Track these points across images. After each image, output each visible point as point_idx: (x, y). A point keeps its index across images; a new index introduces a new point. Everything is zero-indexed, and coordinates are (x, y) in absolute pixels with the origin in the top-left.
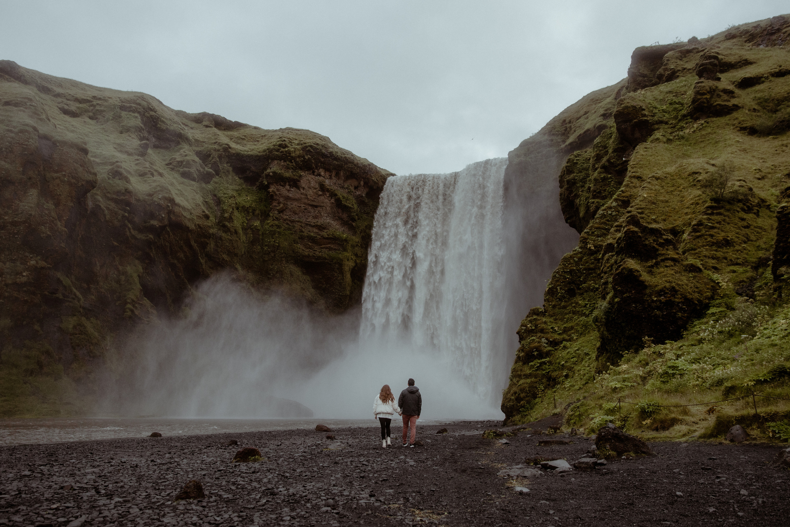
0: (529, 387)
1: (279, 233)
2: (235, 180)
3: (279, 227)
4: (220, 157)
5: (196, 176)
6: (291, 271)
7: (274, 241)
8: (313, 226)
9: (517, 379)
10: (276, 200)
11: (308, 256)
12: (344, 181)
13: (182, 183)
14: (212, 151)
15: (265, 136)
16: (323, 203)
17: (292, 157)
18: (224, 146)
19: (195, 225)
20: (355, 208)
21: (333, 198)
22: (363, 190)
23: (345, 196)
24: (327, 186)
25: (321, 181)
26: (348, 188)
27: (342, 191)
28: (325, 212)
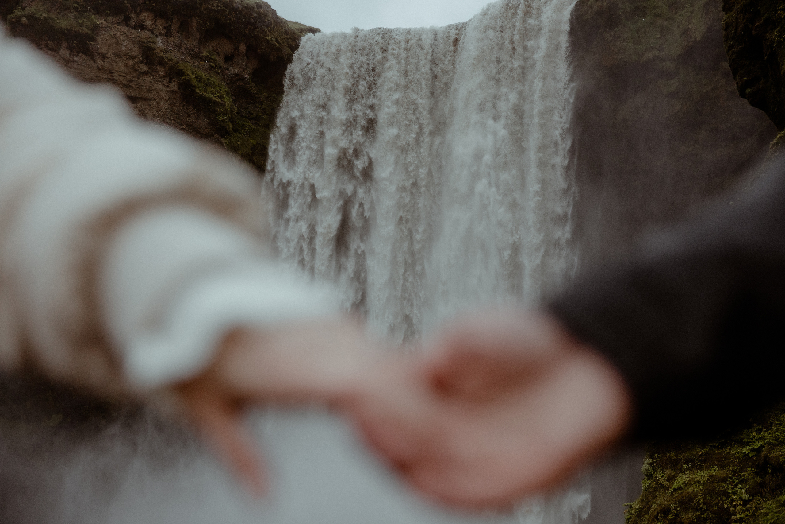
0: (705, 494)
9: (668, 472)
12: (201, 42)
16: (150, 91)
20: (227, 104)
21: (174, 81)
22: (246, 65)
23: (204, 76)
24: (158, 51)
25: (145, 41)
26: (211, 58)
27: (195, 64)
28: (155, 112)
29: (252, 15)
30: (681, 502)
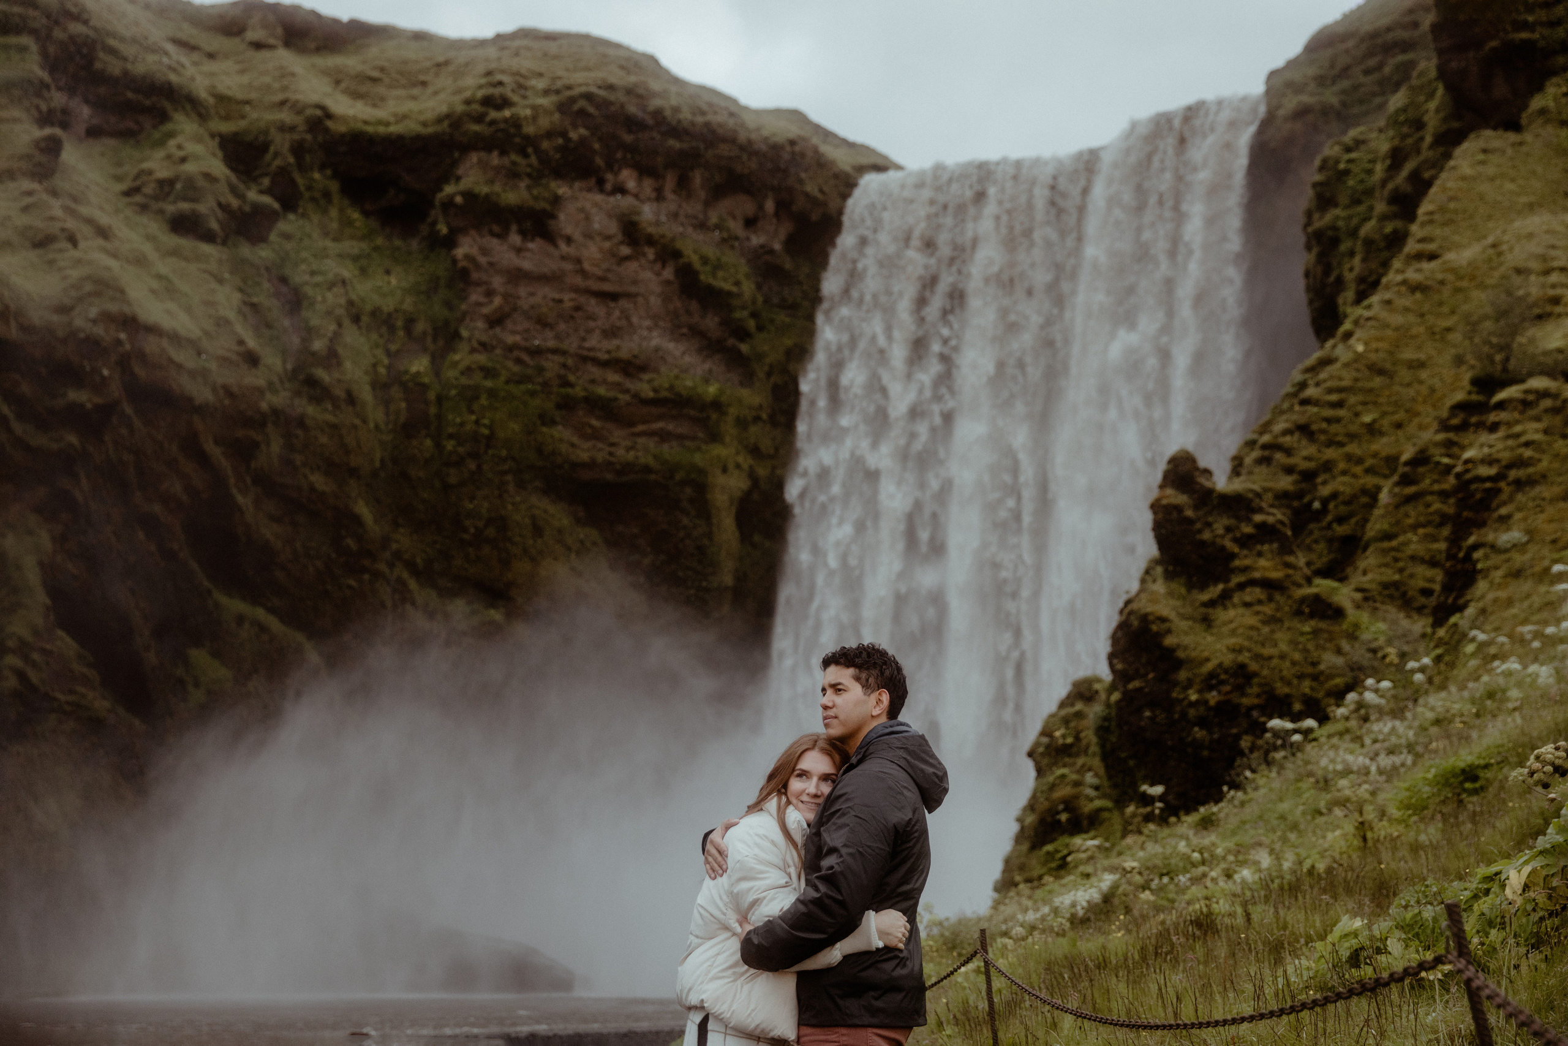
1: (492, 393)
2: (350, 223)
3: (489, 372)
4: (298, 149)
5: (214, 225)
6: (533, 518)
7: (477, 422)
8: (605, 364)
10: (478, 284)
11: (592, 464)
13: (175, 253)
14: (273, 130)
15: (446, 63)
16: (635, 282)
17: (527, 138)
18: (309, 112)
19: (214, 390)
20: (746, 293)
21: (669, 267)
22: (776, 230)
23: (711, 255)
24: (645, 225)
25: (628, 212)
26: (723, 226)
27: (700, 238)
28: (643, 313)
29: (782, 157)
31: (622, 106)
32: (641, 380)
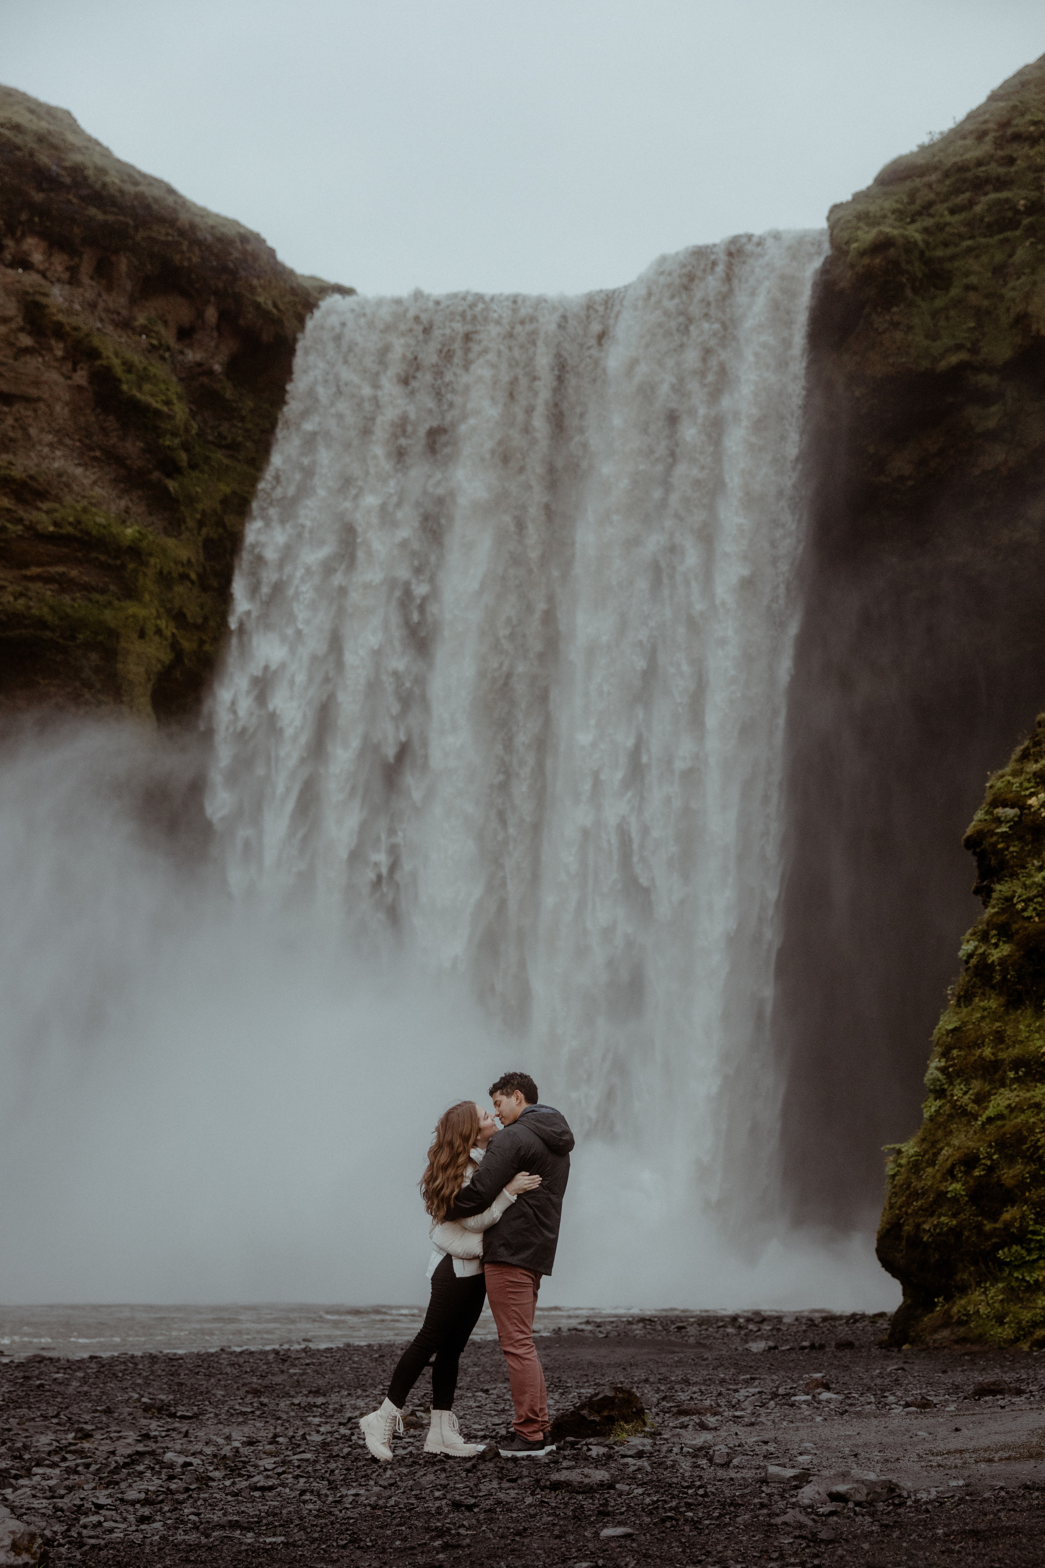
12: (133, 301)
20: (178, 417)
21: (82, 369)
22: (217, 347)
23: (137, 362)
24: (54, 310)
25: (31, 291)
26: (151, 331)
27: (123, 340)
28: (45, 425)
29: (231, 254)
30: (1001, 1145)
31: (31, 155)
32: (39, 509)
